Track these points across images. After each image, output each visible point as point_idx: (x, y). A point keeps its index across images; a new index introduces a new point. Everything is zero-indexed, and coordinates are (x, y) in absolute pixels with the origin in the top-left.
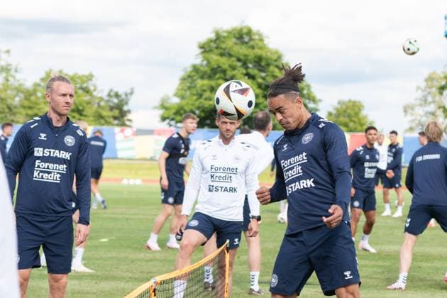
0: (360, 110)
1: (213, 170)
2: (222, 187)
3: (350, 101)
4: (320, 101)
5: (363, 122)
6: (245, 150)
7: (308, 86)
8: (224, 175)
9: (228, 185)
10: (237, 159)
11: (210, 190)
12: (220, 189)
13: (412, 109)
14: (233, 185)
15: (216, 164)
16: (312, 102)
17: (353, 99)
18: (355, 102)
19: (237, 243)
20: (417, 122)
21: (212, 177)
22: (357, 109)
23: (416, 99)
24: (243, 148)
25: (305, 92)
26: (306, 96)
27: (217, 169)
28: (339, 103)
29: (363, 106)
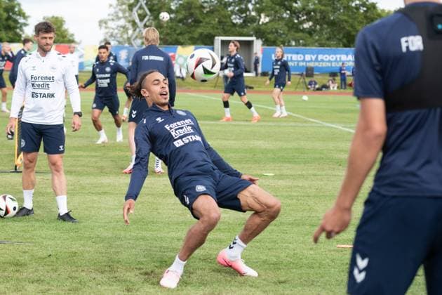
0: (62, 25)
1: (33, 80)
2: (41, 94)
3: (53, 17)
4: (29, 17)
5: (64, 34)
6: (61, 60)
7: (19, 5)
8: (42, 83)
9: (46, 92)
10: (53, 68)
11: (33, 96)
12: (39, 95)
13: (106, 23)
14: (50, 91)
15: (36, 74)
16: (22, 18)
17: (55, 16)
18: (57, 18)
19: (62, 149)
20: (109, 34)
21: (33, 85)
22: (59, 24)
23: (109, 15)
24: (59, 58)
25: (16, 9)
26: (17, 13)
27: (36, 78)
28: (44, 19)
29: (64, 21)
